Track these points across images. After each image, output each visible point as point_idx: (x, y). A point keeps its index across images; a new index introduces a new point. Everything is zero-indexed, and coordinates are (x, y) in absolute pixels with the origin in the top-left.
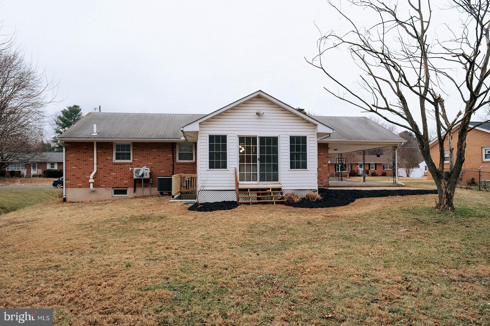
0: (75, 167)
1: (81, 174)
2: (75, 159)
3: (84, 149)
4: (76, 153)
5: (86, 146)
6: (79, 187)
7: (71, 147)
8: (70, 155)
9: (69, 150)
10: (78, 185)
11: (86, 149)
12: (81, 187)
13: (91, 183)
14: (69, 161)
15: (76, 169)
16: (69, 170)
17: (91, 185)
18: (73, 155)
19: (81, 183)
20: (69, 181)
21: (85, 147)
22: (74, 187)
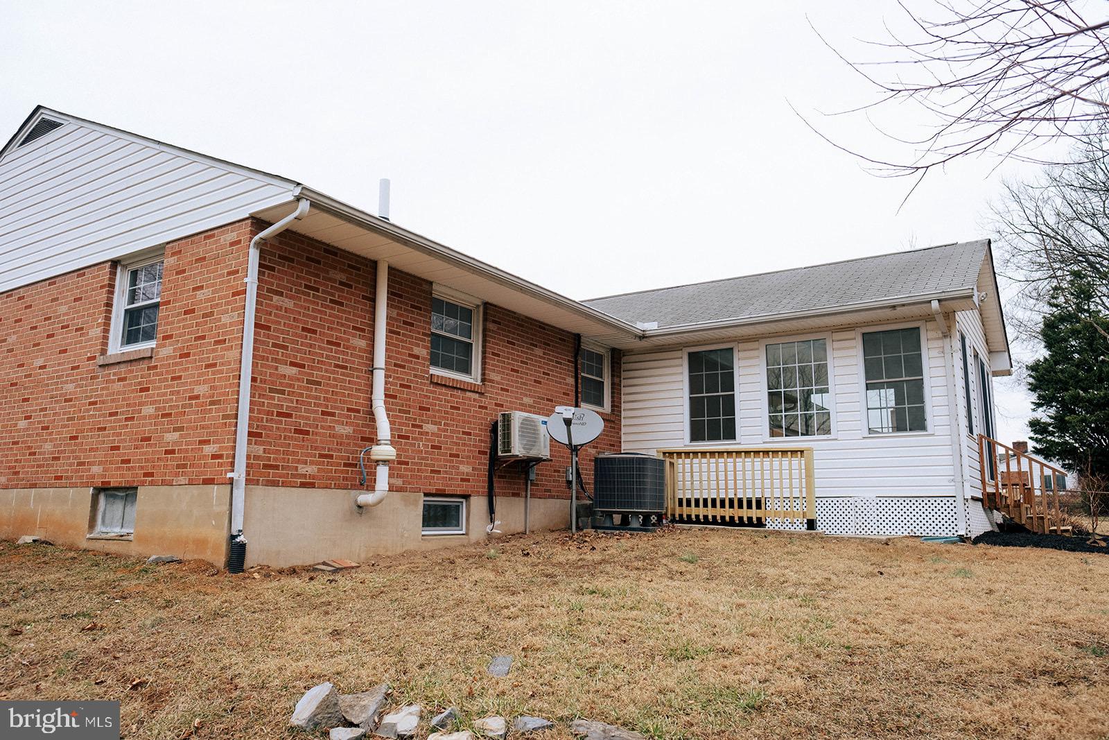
0: (294, 370)
1: (316, 412)
2: (297, 327)
3: (335, 281)
4: (304, 293)
5: (342, 271)
6: (303, 485)
7: (280, 257)
8: (276, 298)
9: (273, 269)
10: (303, 469)
11: (341, 283)
12: (312, 485)
13: (385, 462)
14: (268, 328)
15: (298, 380)
16: (265, 381)
17: (382, 473)
18: (289, 304)
19: (312, 463)
20: (263, 443)
21: (341, 277)
22: (284, 485)
